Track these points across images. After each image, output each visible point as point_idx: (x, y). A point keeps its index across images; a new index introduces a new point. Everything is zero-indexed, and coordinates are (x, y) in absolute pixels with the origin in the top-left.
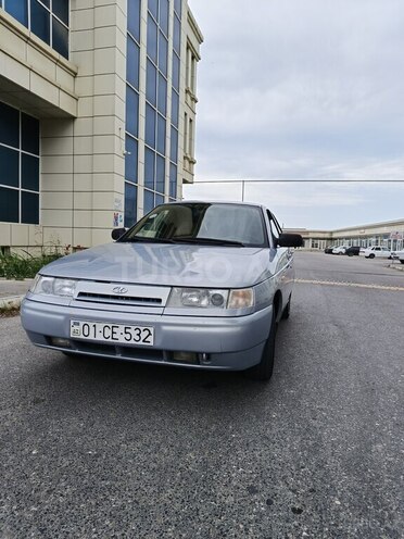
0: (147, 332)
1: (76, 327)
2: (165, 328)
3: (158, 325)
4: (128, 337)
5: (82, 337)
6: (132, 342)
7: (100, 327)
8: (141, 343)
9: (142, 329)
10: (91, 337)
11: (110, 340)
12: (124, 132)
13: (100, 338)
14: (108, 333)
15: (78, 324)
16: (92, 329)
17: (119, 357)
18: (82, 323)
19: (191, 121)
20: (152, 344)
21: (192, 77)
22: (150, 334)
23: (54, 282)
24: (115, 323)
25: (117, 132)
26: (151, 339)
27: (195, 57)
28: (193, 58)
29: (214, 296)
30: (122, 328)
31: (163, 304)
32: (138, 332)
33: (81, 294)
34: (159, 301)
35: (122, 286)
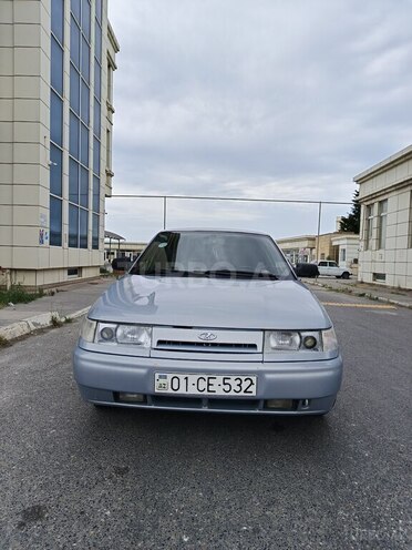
0: (249, 382)
1: (162, 381)
2: (268, 376)
3: (260, 374)
4: (227, 388)
5: (170, 391)
6: (232, 393)
7: (193, 379)
8: (242, 393)
9: (243, 378)
10: (182, 391)
11: (206, 393)
12: (49, 140)
13: (193, 391)
14: (203, 385)
15: (165, 377)
16: (183, 382)
17: (205, 409)
18: (170, 376)
19: (108, 131)
20: (254, 394)
21: (109, 86)
22: (252, 383)
23: (116, 330)
24: (212, 373)
25: (42, 141)
26: (253, 389)
27: (111, 66)
28: (109, 66)
29: (307, 338)
30: (220, 379)
31: (259, 349)
32: (238, 382)
33: (160, 342)
34: (254, 346)
35: (209, 332)
